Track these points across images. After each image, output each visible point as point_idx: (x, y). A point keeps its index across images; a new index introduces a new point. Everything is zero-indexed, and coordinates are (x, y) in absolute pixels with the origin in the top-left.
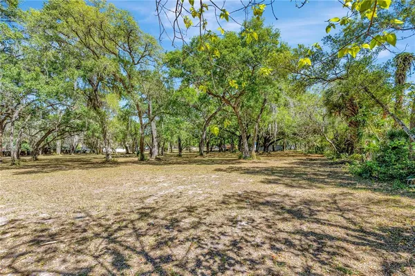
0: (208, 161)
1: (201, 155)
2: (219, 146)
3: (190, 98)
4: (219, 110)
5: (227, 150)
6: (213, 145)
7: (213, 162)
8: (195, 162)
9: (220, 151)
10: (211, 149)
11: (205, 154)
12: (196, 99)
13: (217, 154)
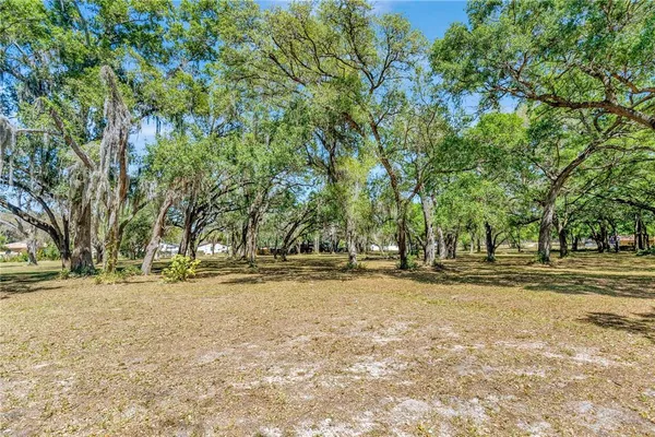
0: (562, 278)
1: (545, 260)
2: (599, 238)
3: (506, 135)
4: (591, 149)
5: (623, 248)
6: (578, 237)
7: (579, 284)
8: (522, 279)
9: (600, 250)
10: (575, 245)
11: (554, 258)
12: (520, 135)
13: (594, 259)
